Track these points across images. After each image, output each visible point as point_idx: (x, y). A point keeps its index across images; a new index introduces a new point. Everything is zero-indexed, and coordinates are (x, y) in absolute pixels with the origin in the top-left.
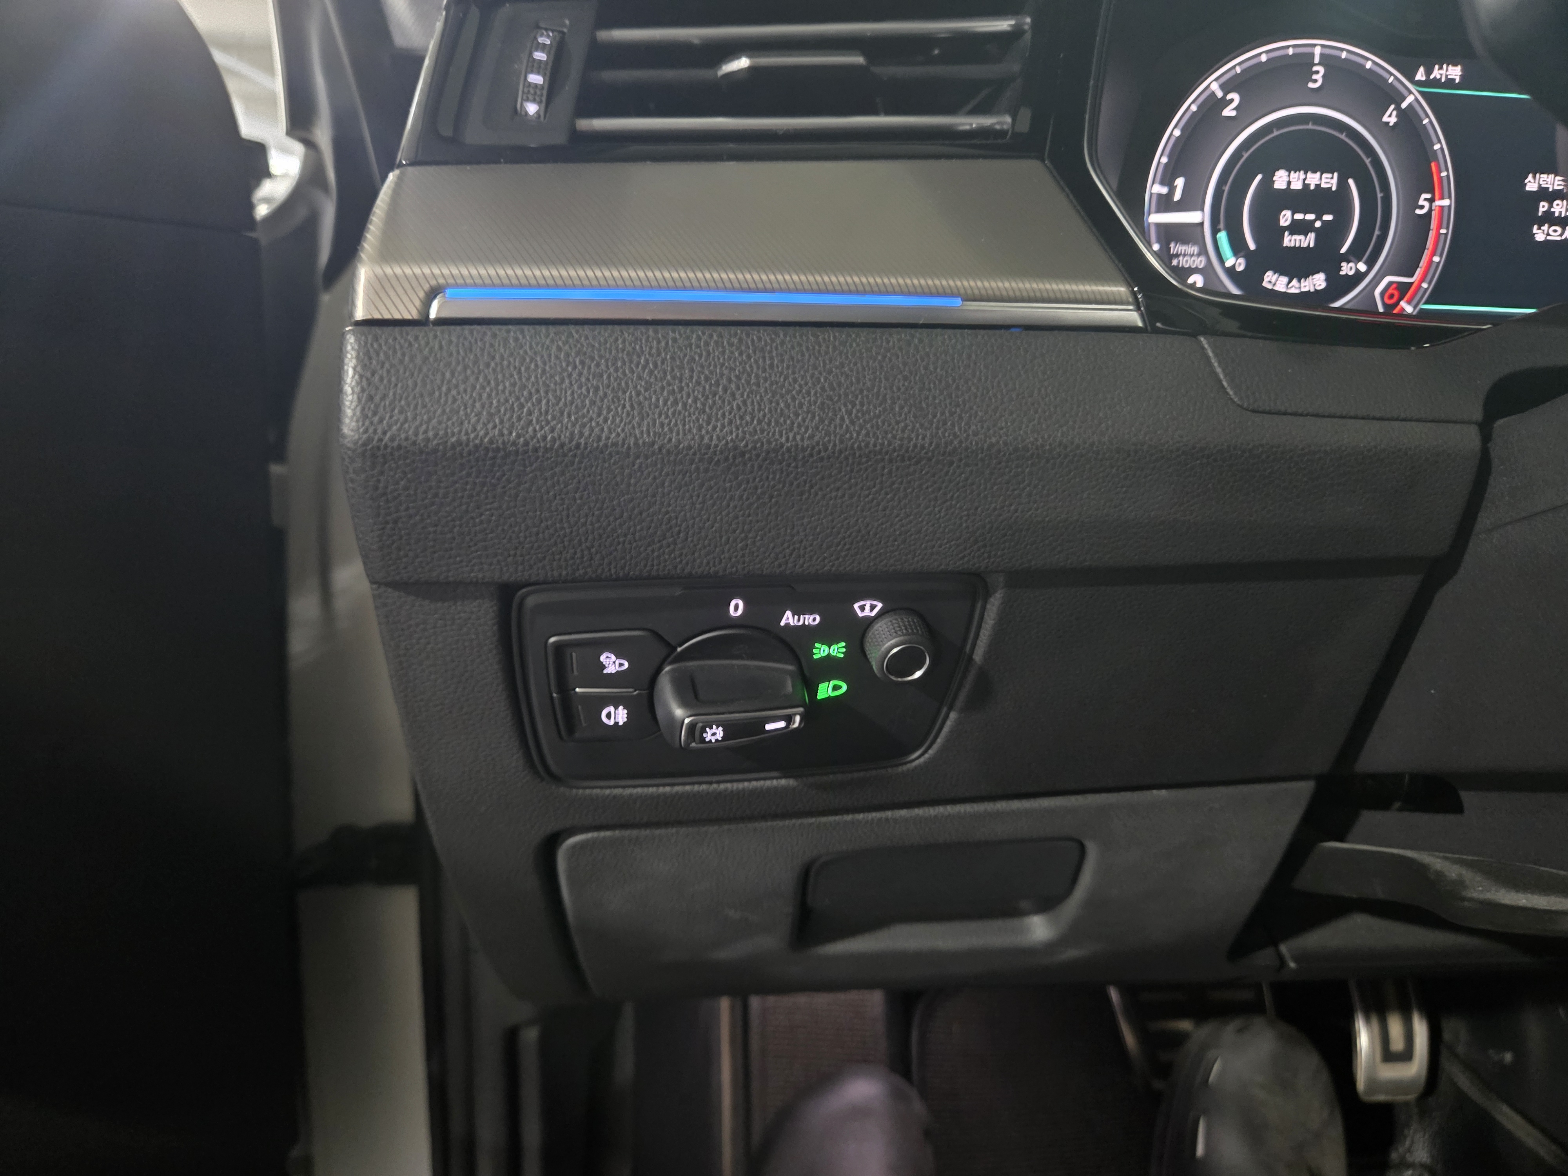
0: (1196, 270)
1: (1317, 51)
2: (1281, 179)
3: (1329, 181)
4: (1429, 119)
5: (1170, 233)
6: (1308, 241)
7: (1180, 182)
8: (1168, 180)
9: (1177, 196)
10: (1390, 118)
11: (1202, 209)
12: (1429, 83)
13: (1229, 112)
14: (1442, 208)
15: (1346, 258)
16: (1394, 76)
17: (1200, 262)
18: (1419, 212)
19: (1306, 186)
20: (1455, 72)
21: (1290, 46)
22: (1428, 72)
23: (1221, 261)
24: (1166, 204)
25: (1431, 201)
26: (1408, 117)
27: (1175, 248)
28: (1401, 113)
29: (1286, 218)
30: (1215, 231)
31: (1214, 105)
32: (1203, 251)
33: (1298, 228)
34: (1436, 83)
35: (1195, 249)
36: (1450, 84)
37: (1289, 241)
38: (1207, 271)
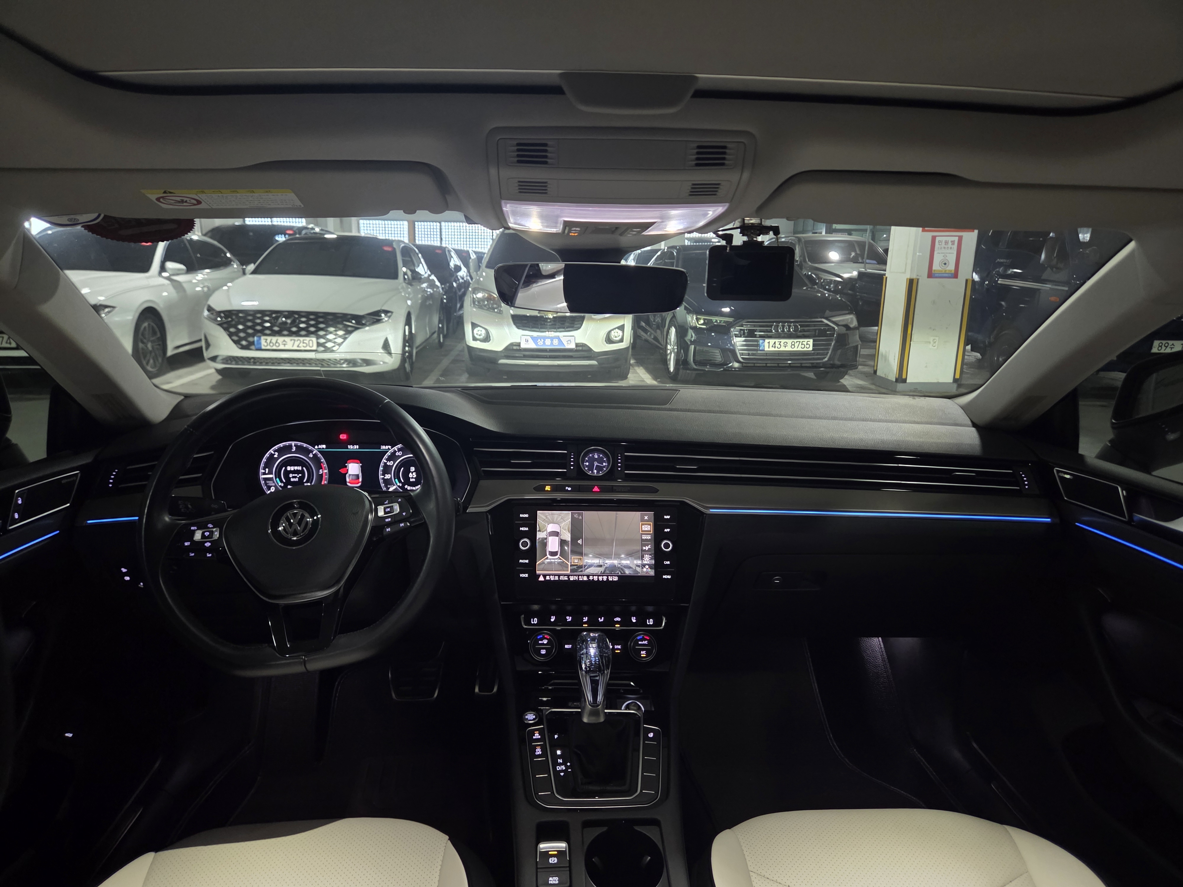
0: (273, 486)
1: (293, 445)
2: (289, 468)
3: (300, 468)
4: (320, 455)
5: (265, 479)
6: (297, 480)
7: (267, 470)
8: (264, 469)
9: (267, 472)
10: (311, 455)
11: (272, 474)
12: (318, 449)
13: (276, 456)
14: (325, 473)
15: (305, 482)
16: (310, 448)
17: (273, 484)
18: (320, 473)
19: (294, 470)
20: (324, 446)
21: (287, 443)
22: (318, 446)
23: (278, 484)
24: (264, 474)
25: (323, 471)
26: (315, 455)
27: (267, 482)
28: (313, 455)
29: (291, 475)
30: (276, 478)
31: (272, 455)
32: (274, 482)
33: (293, 477)
34: (320, 449)
35: (272, 482)
36: (323, 448)
37: (292, 480)
38: (275, 486)
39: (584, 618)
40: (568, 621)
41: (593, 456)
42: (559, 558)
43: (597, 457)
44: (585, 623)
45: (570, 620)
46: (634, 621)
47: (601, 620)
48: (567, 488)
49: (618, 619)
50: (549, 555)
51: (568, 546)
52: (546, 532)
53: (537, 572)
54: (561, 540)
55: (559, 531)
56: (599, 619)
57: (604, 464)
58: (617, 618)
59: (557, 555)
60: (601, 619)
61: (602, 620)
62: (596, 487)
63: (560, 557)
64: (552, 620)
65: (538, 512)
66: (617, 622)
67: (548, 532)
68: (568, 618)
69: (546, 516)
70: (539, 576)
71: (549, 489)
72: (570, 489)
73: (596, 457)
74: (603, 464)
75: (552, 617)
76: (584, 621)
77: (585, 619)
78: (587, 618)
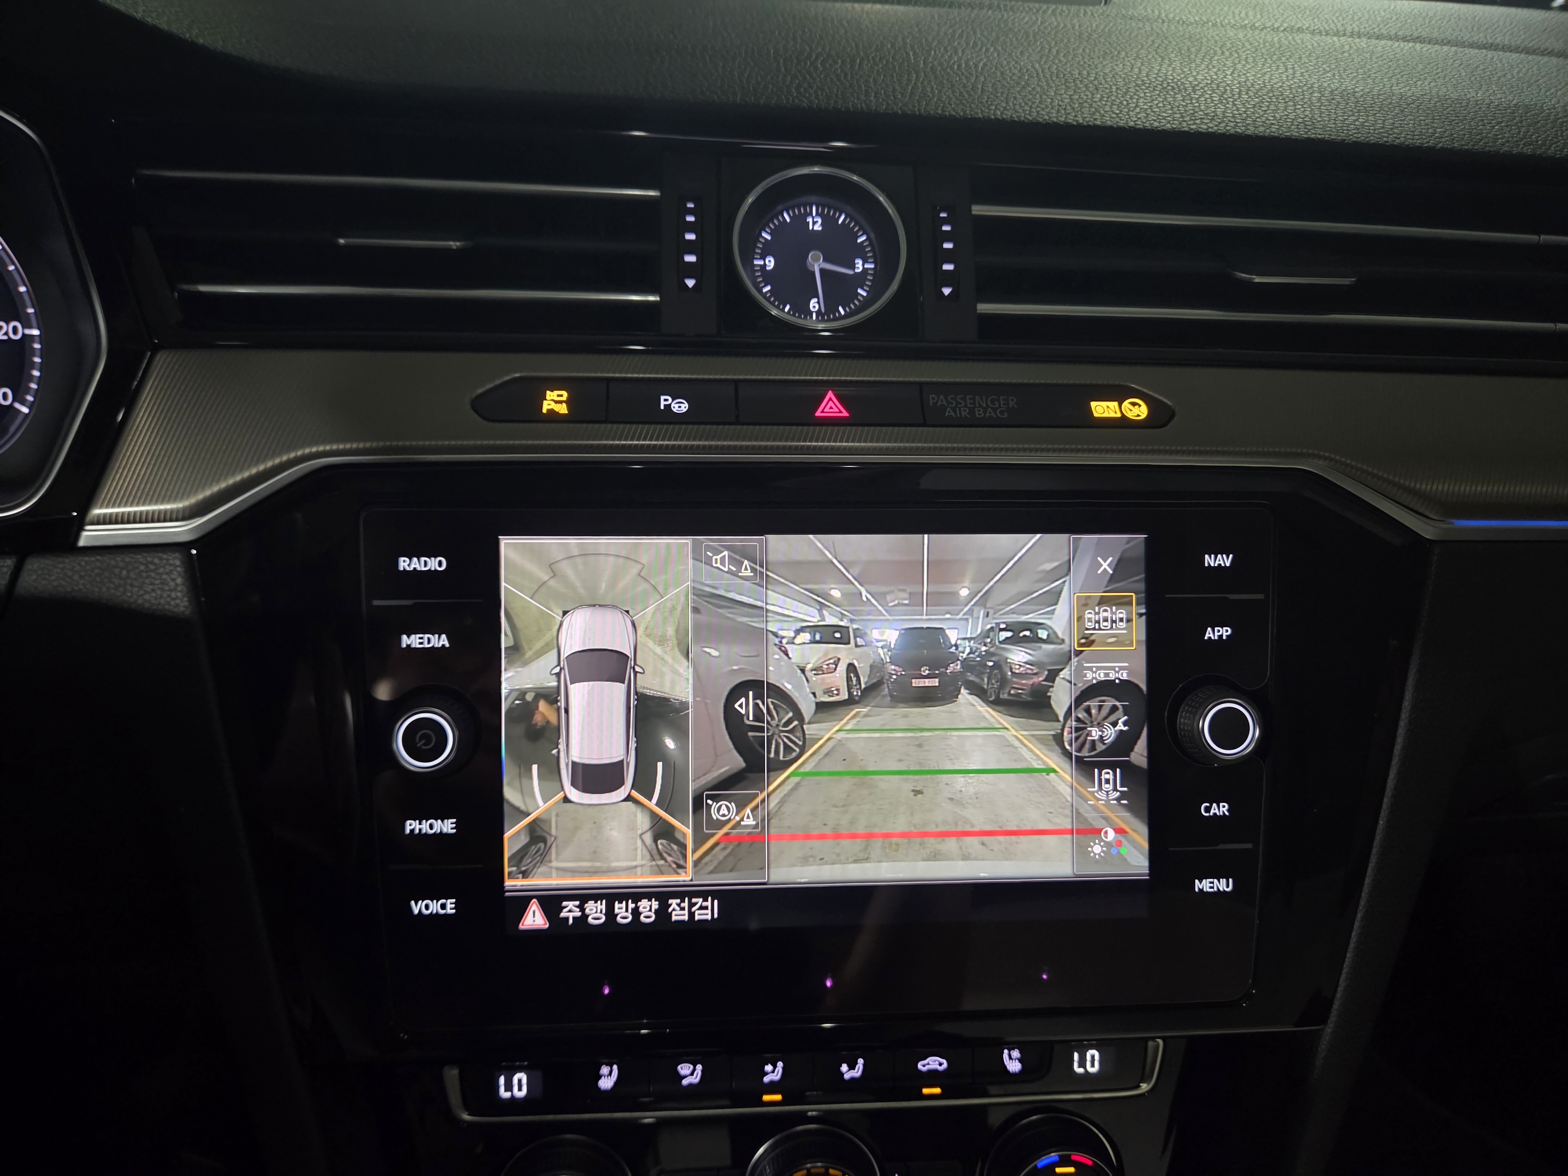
39: (769, 1068)
40: (685, 1082)
41: (800, 221)
42: (629, 798)
43: (818, 227)
44: (773, 1088)
45: (695, 1079)
46: (1014, 1066)
47: (850, 1073)
48: (665, 400)
49: (933, 1063)
50: (574, 784)
51: (681, 734)
52: (553, 655)
53: (509, 883)
54: (642, 698)
55: (627, 652)
56: (844, 1068)
57: (859, 265)
58: (930, 1059)
59: (621, 783)
60: (852, 1067)
61: (857, 1072)
62: (830, 394)
63: (635, 794)
64: (606, 1083)
65: (507, 544)
66: (932, 1077)
67: (566, 652)
68: (684, 1069)
69: (552, 568)
70: (521, 904)
71: (563, 409)
72: (680, 407)
73: (815, 224)
74: (853, 266)
75: (605, 1070)
76: (766, 1079)
77: (773, 1073)
78: (780, 1064)
